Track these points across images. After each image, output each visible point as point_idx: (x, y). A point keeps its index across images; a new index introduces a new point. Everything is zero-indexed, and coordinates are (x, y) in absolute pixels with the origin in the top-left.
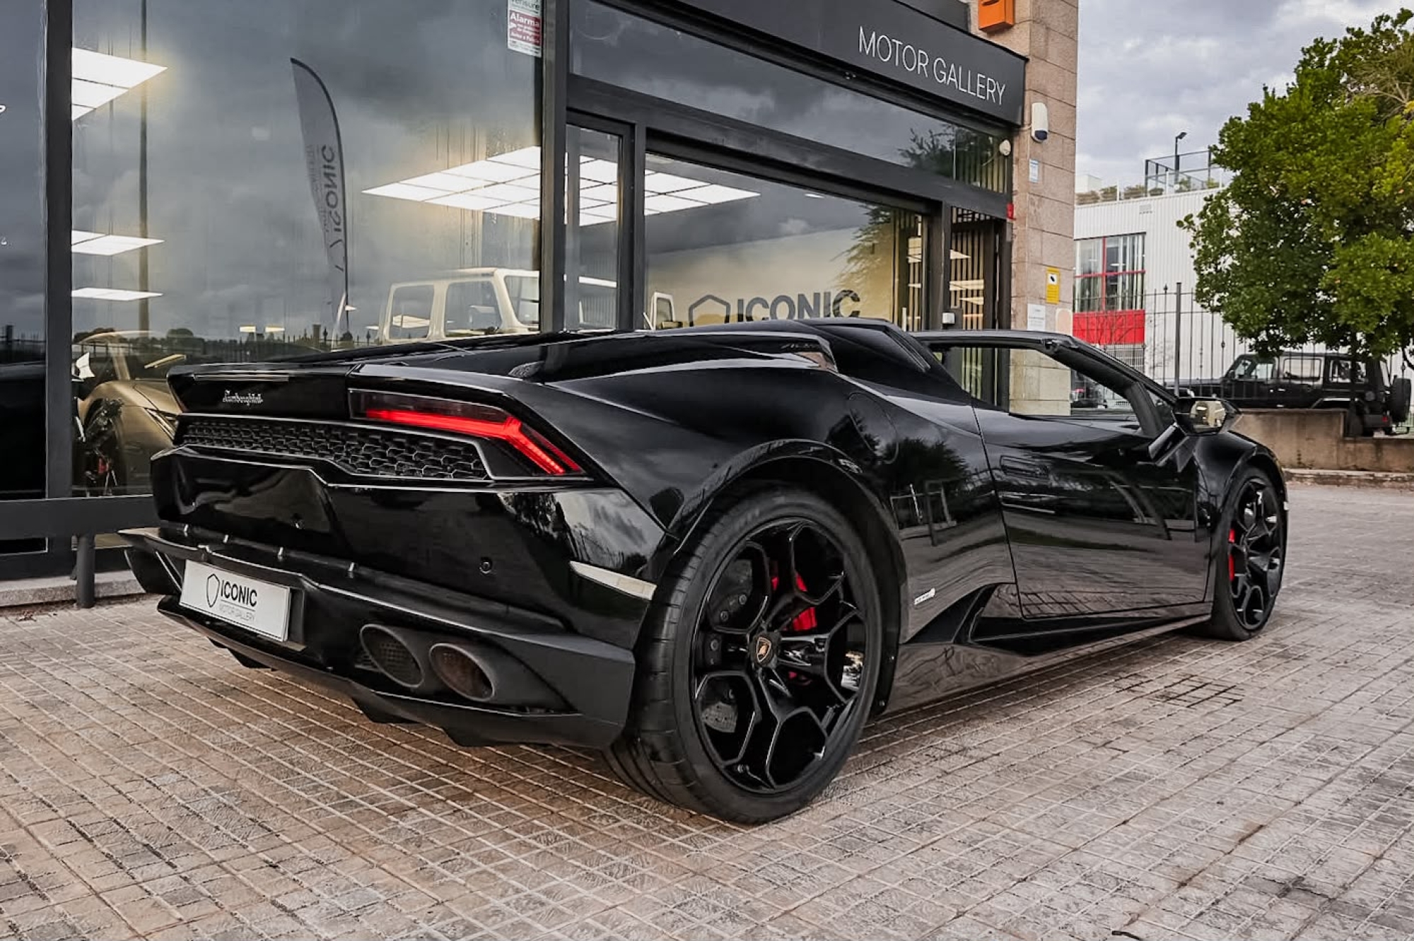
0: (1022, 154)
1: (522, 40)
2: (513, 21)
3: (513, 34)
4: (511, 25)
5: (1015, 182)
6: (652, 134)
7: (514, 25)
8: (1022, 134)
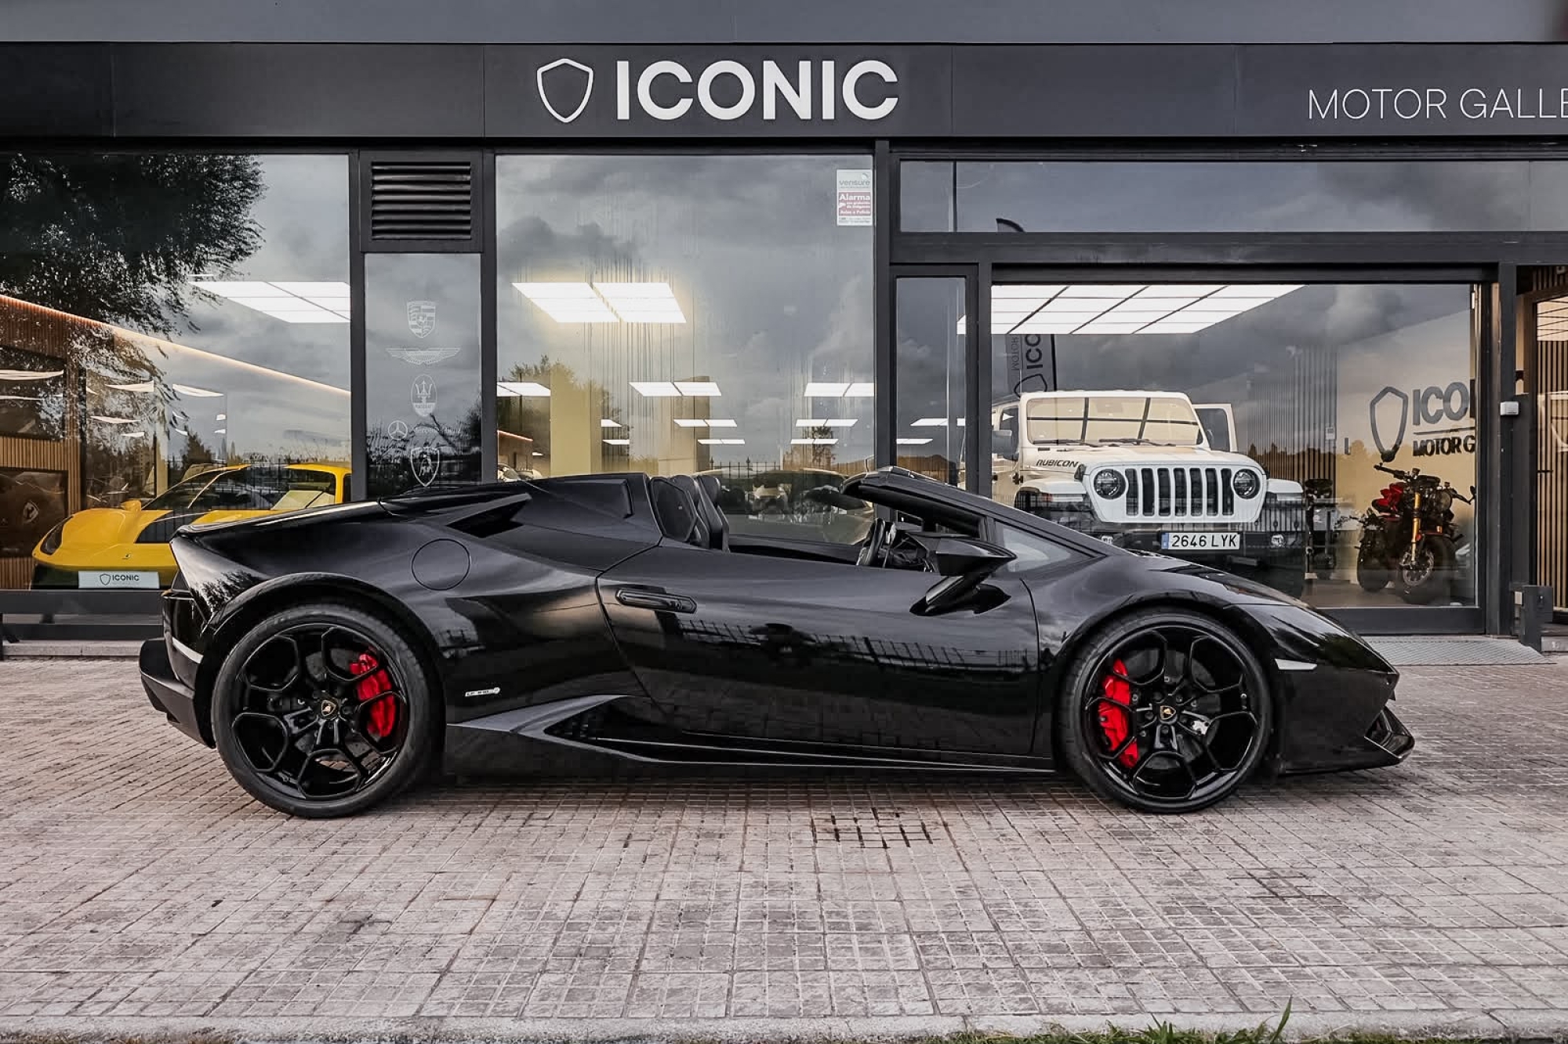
1: (853, 215)
2: (842, 201)
3: (842, 212)
4: (840, 205)
6: (997, 267)
7: (842, 204)
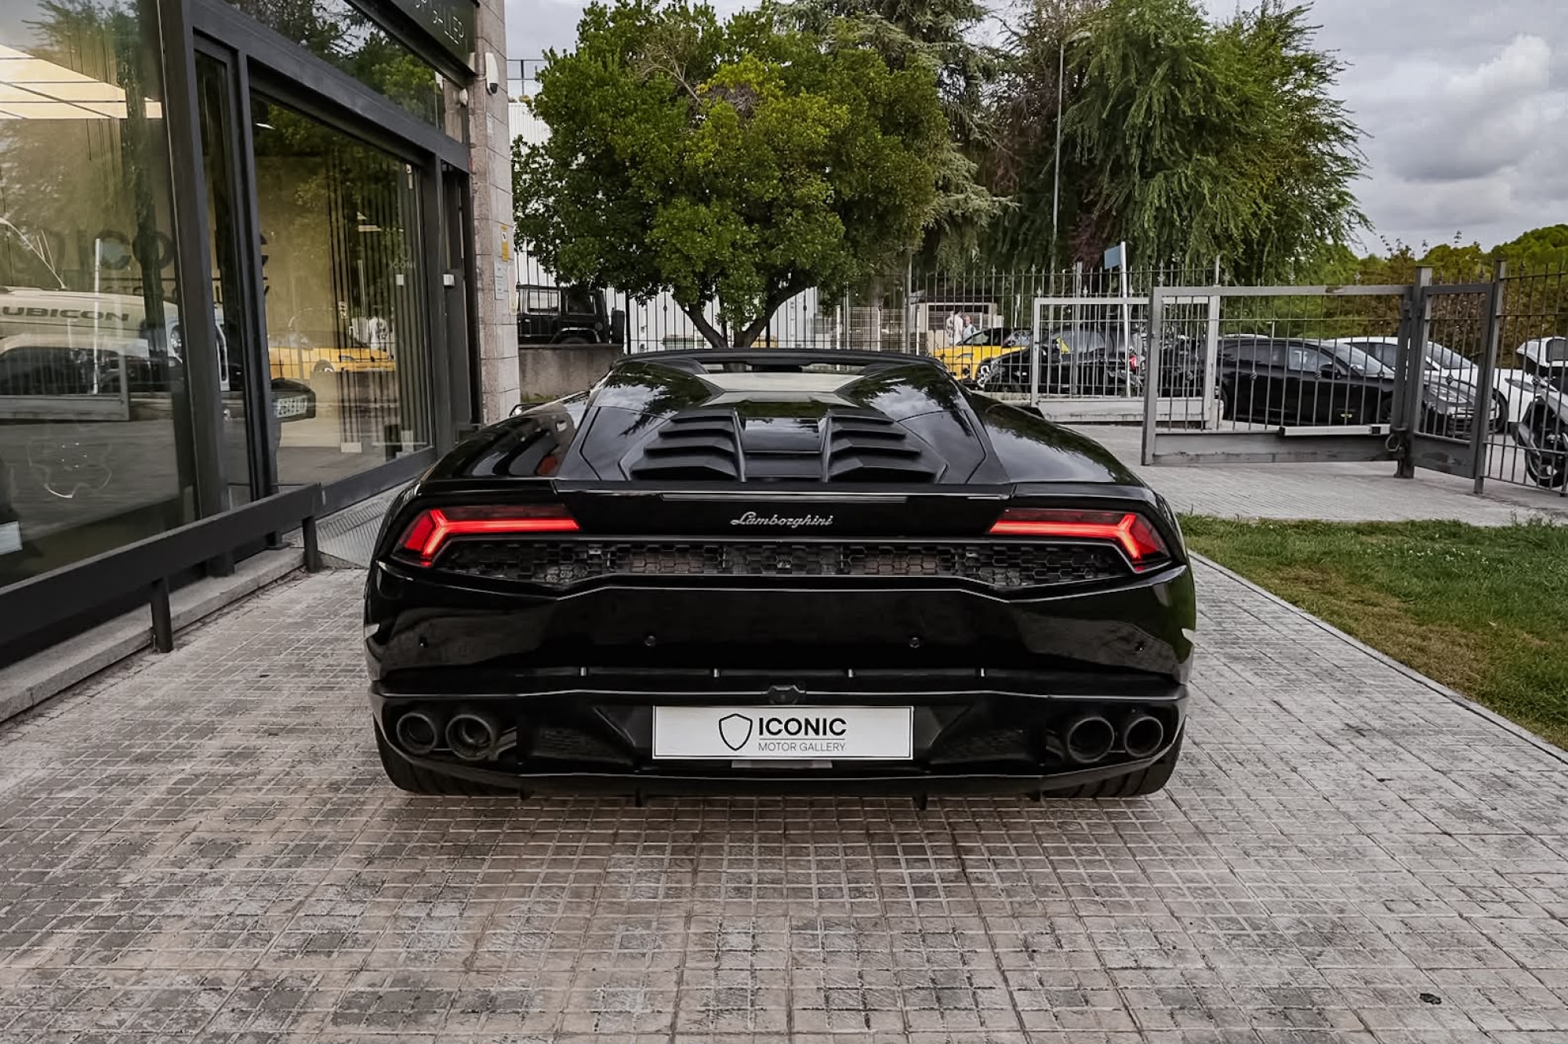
0: (477, 105)
5: (472, 133)
8: (477, 84)
